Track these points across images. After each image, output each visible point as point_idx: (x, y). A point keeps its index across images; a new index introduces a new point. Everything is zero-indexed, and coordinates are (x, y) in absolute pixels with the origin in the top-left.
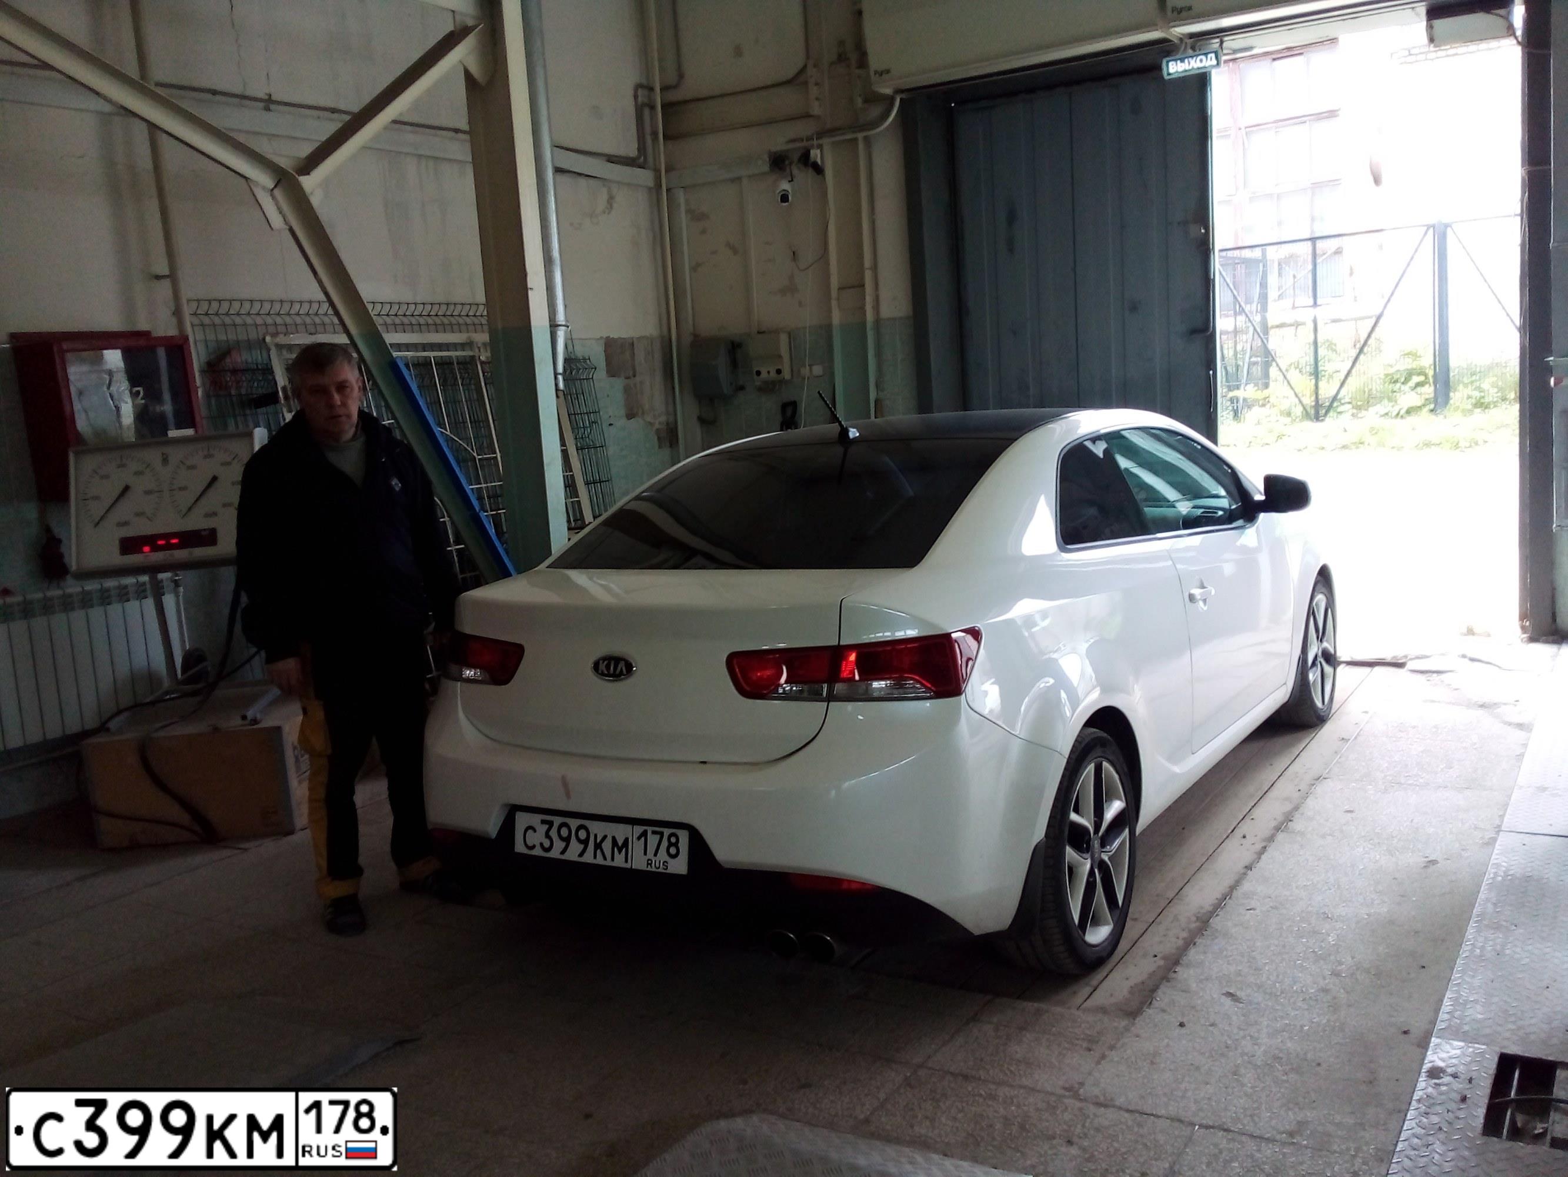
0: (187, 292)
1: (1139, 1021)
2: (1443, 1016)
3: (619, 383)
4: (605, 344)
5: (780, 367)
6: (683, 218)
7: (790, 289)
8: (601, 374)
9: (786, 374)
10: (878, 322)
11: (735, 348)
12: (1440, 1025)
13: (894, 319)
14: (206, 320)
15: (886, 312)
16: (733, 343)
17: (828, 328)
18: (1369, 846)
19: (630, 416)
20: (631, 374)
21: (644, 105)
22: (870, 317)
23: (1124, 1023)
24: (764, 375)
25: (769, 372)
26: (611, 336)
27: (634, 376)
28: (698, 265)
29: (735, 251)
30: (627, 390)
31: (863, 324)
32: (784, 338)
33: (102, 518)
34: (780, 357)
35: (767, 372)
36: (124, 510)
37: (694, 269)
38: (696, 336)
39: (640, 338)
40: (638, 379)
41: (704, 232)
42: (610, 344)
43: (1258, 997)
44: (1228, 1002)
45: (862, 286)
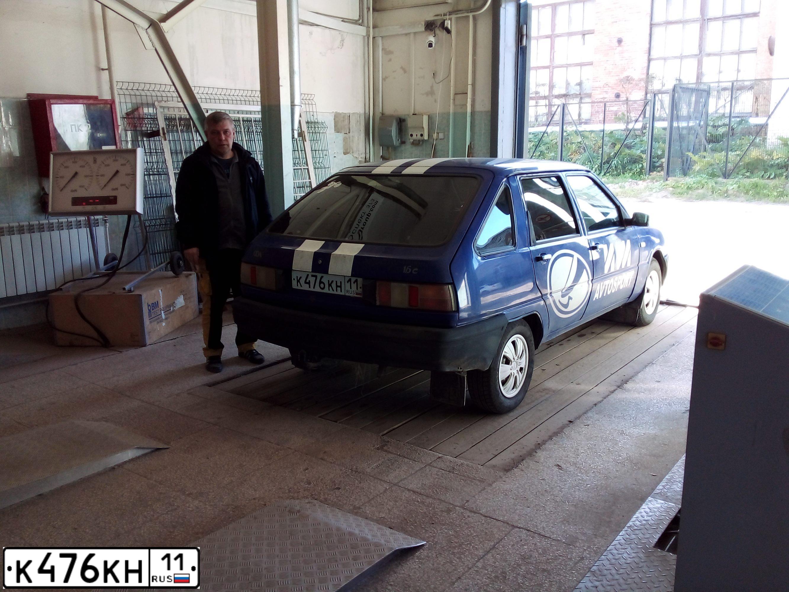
0: (117, 77)
1: (508, 474)
2: (660, 487)
3: (341, 136)
4: (335, 116)
5: (422, 133)
6: (380, 53)
7: (431, 93)
8: (331, 130)
9: (426, 137)
10: (473, 113)
11: (401, 122)
12: (657, 491)
13: (482, 112)
14: (127, 92)
15: (479, 108)
16: (400, 119)
17: (448, 114)
18: (660, 400)
19: (345, 153)
20: (348, 132)
22: (469, 110)
23: (501, 474)
24: (414, 136)
25: (417, 135)
26: (338, 112)
27: (349, 133)
28: (386, 77)
29: (405, 72)
30: (345, 140)
31: (465, 114)
32: (425, 119)
33: (64, 187)
34: (423, 128)
35: (416, 136)
36: (75, 184)
37: (384, 79)
38: (383, 114)
39: (353, 114)
40: (351, 134)
41: (390, 60)
42: (337, 116)
43: (572, 469)
44: (556, 469)
45: (466, 93)
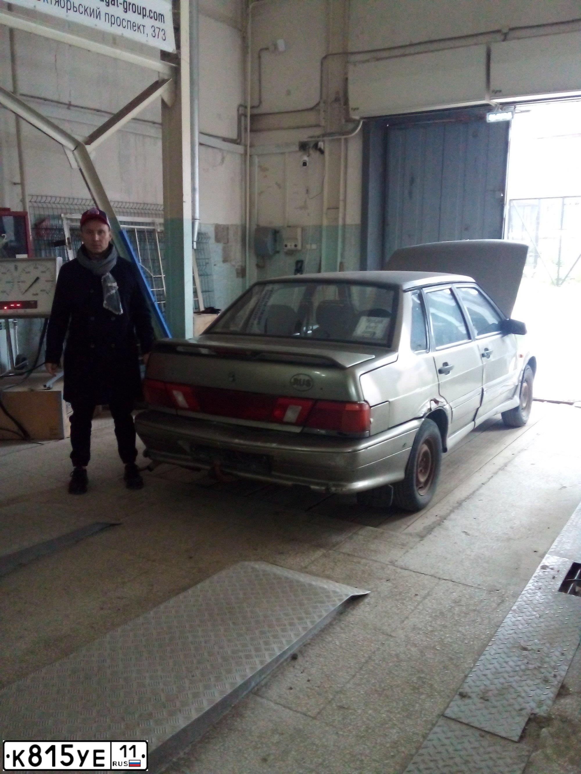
0: (28, 191)
1: (425, 539)
2: (553, 547)
3: (220, 246)
4: (215, 227)
5: (296, 243)
6: (256, 170)
7: (304, 207)
8: (212, 240)
9: (299, 247)
10: (344, 225)
12: (551, 550)
13: (352, 225)
14: (36, 205)
15: (349, 221)
16: (275, 231)
17: (321, 227)
18: (538, 479)
19: (225, 261)
20: (226, 241)
21: (242, 115)
23: (418, 540)
24: (289, 247)
26: (219, 224)
28: (262, 192)
29: (280, 187)
30: (224, 249)
31: (336, 227)
32: (299, 231)
34: (297, 239)
37: (260, 194)
38: (258, 225)
39: (232, 225)
41: (266, 176)
43: (477, 534)
44: (464, 535)
45: (338, 208)
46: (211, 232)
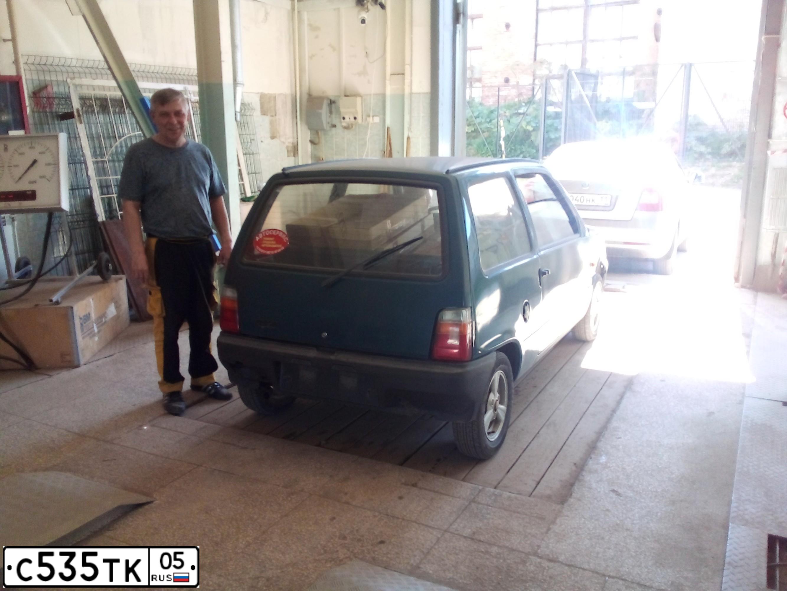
0: (22, 50)
1: (566, 506)
3: (267, 119)
4: (261, 97)
5: (356, 116)
6: (306, 28)
7: (363, 73)
8: (257, 113)
9: (359, 120)
10: (411, 94)
11: (332, 103)
13: (419, 93)
14: (33, 68)
15: (416, 89)
16: (331, 100)
17: (384, 96)
19: (273, 137)
20: (274, 115)
22: (407, 91)
23: (558, 507)
24: (347, 119)
26: (264, 92)
27: (276, 115)
28: (313, 56)
29: (334, 50)
30: (271, 123)
31: (403, 96)
32: (359, 101)
34: (356, 110)
35: (349, 118)
37: (311, 57)
38: (310, 95)
39: (280, 94)
40: (277, 117)
41: (317, 37)
42: (263, 97)
43: (630, 494)
44: (614, 496)
45: (403, 74)
46: (256, 102)
